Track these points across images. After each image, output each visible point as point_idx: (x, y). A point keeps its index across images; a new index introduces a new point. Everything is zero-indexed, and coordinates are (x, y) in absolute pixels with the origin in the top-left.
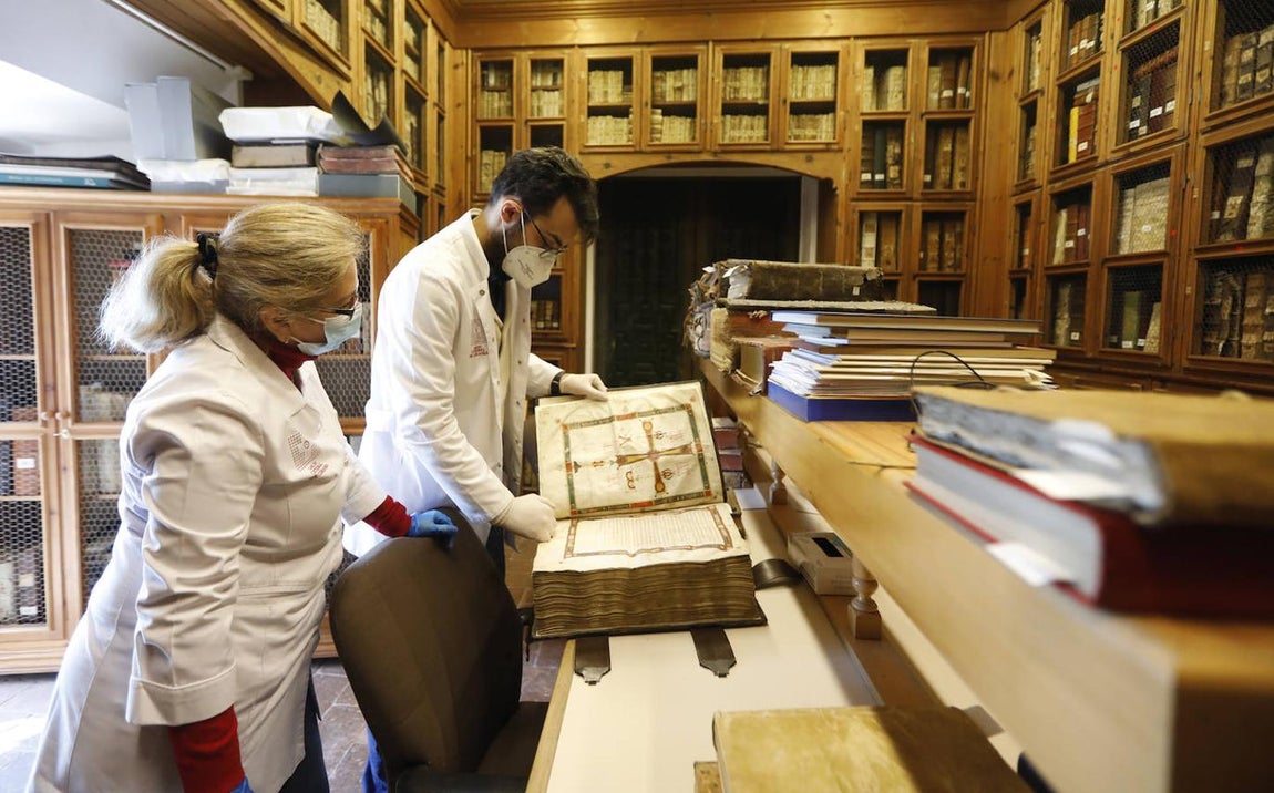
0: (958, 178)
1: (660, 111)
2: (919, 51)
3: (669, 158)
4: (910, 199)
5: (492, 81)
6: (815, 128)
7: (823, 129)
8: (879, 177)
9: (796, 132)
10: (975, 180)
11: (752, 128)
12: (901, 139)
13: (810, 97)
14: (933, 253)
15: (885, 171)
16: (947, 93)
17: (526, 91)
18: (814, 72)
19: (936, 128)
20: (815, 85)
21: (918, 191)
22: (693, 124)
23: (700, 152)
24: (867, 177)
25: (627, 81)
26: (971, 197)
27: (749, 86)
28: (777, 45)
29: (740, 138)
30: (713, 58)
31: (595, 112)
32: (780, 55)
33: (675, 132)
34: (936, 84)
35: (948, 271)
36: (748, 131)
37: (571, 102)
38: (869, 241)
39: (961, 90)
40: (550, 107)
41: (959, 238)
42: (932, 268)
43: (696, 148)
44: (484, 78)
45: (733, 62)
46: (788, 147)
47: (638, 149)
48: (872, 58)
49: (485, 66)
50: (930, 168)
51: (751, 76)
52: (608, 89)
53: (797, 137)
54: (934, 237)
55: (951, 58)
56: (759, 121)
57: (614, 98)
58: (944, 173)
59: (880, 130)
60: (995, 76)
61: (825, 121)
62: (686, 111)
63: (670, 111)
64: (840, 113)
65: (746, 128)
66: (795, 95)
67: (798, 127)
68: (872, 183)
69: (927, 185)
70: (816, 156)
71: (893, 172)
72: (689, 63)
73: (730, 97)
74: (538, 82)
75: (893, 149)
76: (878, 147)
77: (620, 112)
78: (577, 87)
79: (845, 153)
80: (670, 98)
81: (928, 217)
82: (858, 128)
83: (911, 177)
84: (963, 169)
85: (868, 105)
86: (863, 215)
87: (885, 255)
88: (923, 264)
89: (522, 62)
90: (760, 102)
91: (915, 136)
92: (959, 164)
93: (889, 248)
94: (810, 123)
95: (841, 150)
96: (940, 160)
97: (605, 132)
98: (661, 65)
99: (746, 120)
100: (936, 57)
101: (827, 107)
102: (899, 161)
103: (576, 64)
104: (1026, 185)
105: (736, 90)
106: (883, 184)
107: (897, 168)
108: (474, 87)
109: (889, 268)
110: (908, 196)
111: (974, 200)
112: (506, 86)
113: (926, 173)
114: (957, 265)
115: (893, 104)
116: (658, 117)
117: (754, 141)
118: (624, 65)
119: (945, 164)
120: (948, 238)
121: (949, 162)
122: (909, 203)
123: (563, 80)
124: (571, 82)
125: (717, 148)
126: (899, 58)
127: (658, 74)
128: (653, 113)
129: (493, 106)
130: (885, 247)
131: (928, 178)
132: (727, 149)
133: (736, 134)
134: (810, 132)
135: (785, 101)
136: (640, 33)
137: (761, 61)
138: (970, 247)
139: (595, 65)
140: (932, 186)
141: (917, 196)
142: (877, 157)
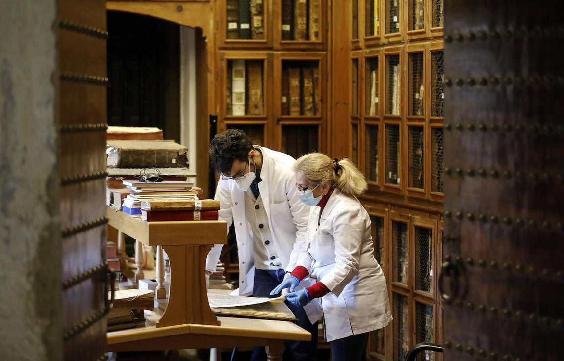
0: (314, 28)
4: (271, 49)
8: (245, 26)
10: (325, 31)
14: (295, 98)
15: (249, 21)
21: (277, 39)
24: (233, 26)
26: (323, 46)
35: (309, 115)
38: (239, 86)
41: (315, 82)
42: (295, 112)
50: (288, 14)
54: (295, 83)
58: (301, 22)
68: (238, 31)
69: (285, 35)
70: (186, 7)
71: (256, 21)
75: (256, 1)
79: (212, 4)
81: (287, 65)
83: (271, 29)
84: (316, 20)
86: (230, 63)
87: (252, 100)
88: (286, 109)
92: (313, 16)
93: (256, 93)
95: (208, 2)
96: (297, 12)
102: (261, 11)
104: (372, 41)
106: (249, 34)
107: (260, 18)
109: (256, 112)
110: (269, 45)
111: (326, 50)
113: (284, 22)
114: (315, 109)
119: (301, 16)
120: (308, 84)
121: (304, 12)
122: (271, 52)
130: (252, 92)
131: (287, 28)
138: (324, 93)
140: (289, 35)
141: (276, 45)
142: (242, 8)
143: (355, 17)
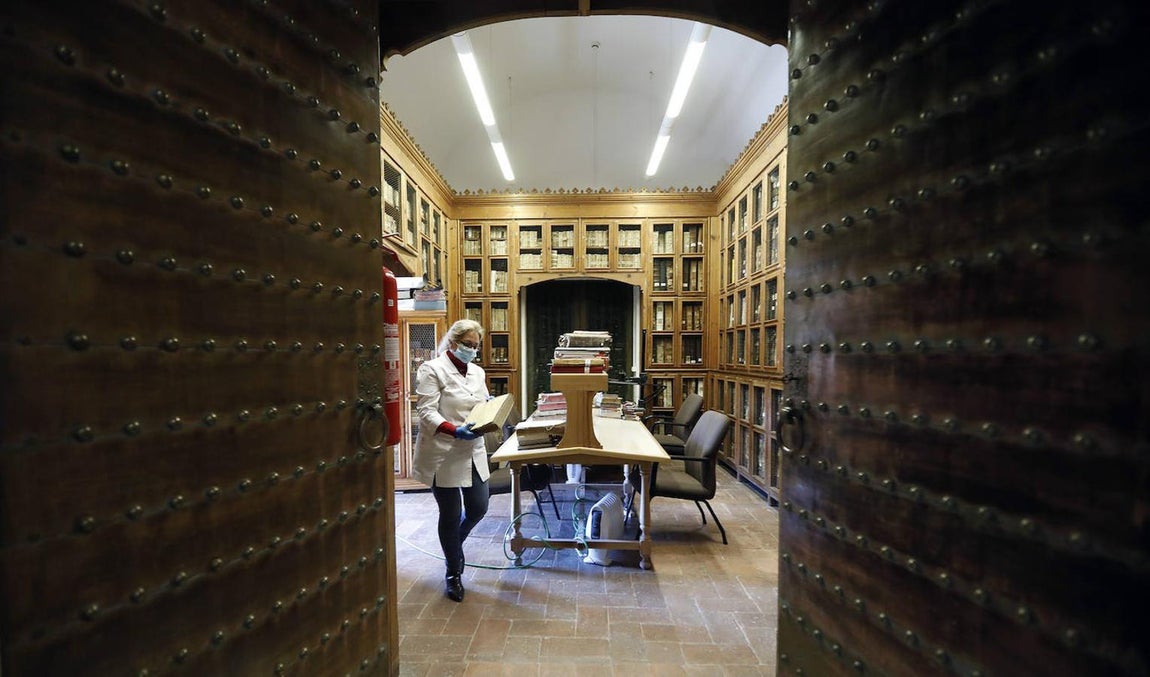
0: (700, 285)
1: (556, 251)
2: (678, 225)
3: (561, 276)
5: (470, 235)
6: (632, 261)
7: (635, 261)
8: (663, 285)
9: (623, 263)
11: (601, 261)
12: (672, 266)
13: (629, 245)
14: (690, 321)
15: (666, 282)
16: (693, 245)
17: (488, 241)
18: (631, 233)
19: (687, 262)
20: (630, 240)
21: (680, 291)
22: (572, 258)
23: (576, 273)
24: (657, 284)
25: (539, 236)
26: (705, 294)
27: (599, 240)
28: (611, 220)
29: (596, 265)
30: (582, 226)
31: (523, 252)
32: (613, 225)
33: (564, 262)
34: (687, 240)
35: (697, 330)
36: (599, 262)
37: (511, 247)
38: (660, 315)
39: (699, 243)
40: (500, 250)
41: (700, 313)
42: (689, 329)
43: (573, 271)
44: (466, 234)
45: (590, 228)
46: (618, 270)
47: (545, 271)
48: (656, 228)
49: (466, 228)
50: (686, 278)
51: (600, 235)
52: (530, 240)
53: (623, 265)
54: (689, 314)
55: (694, 228)
56: (605, 257)
57: (533, 245)
58: (693, 282)
59: (662, 263)
60: (714, 238)
61: (636, 257)
62: (569, 251)
63: (561, 251)
64: (643, 254)
65: (599, 260)
66: (622, 244)
67: (623, 260)
68: (660, 288)
69: (684, 289)
70: (632, 275)
71: (669, 282)
72: (570, 228)
73: (590, 245)
74: (494, 236)
75: (669, 271)
76: (662, 270)
77: (537, 252)
78: (514, 239)
79: (646, 273)
80: (561, 246)
81: (685, 304)
82: (652, 261)
83: (677, 286)
84: (702, 281)
85: (658, 251)
86: (655, 304)
87: (667, 323)
88: (684, 327)
89: (486, 226)
90: (605, 248)
91: (678, 265)
92: (700, 279)
93: (669, 319)
94: (629, 258)
95: (643, 272)
96: (691, 277)
97: (529, 262)
98: (555, 229)
99: (598, 256)
100: (686, 228)
101: (636, 251)
102: (671, 278)
103: (514, 227)
104: (731, 286)
105: (593, 242)
106: (665, 288)
107: (671, 280)
108: (461, 239)
109: (669, 329)
110: (676, 294)
111: (706, 296)
112: (478, 238)
113: (684, 282)
114: (700, 327)
115: (669, 251)
116: (555, 254)
117: (602, 267)
118: (538, 229)
119: (693, 279)
120: (696, 314)
121: (695, 277)
122: (677, 297)
123: (507, 235)
124: (511, 237)
125: (585, 271)
126: (669, 227)
127: (555, 233)
128: (552, 253)
129: (471, 249)
130: (667, 318)
131: (686, 285)
132: (589, 271)
133: (594, 263)
134: (629, 263)
135: (616, 247)
136: (545, 214)
137: (605, 228)
138: (705, 317)
139: (522, 228)
140: (688, 289)
141: (679, 294)
142: (662, 275)
143: (722, 277)
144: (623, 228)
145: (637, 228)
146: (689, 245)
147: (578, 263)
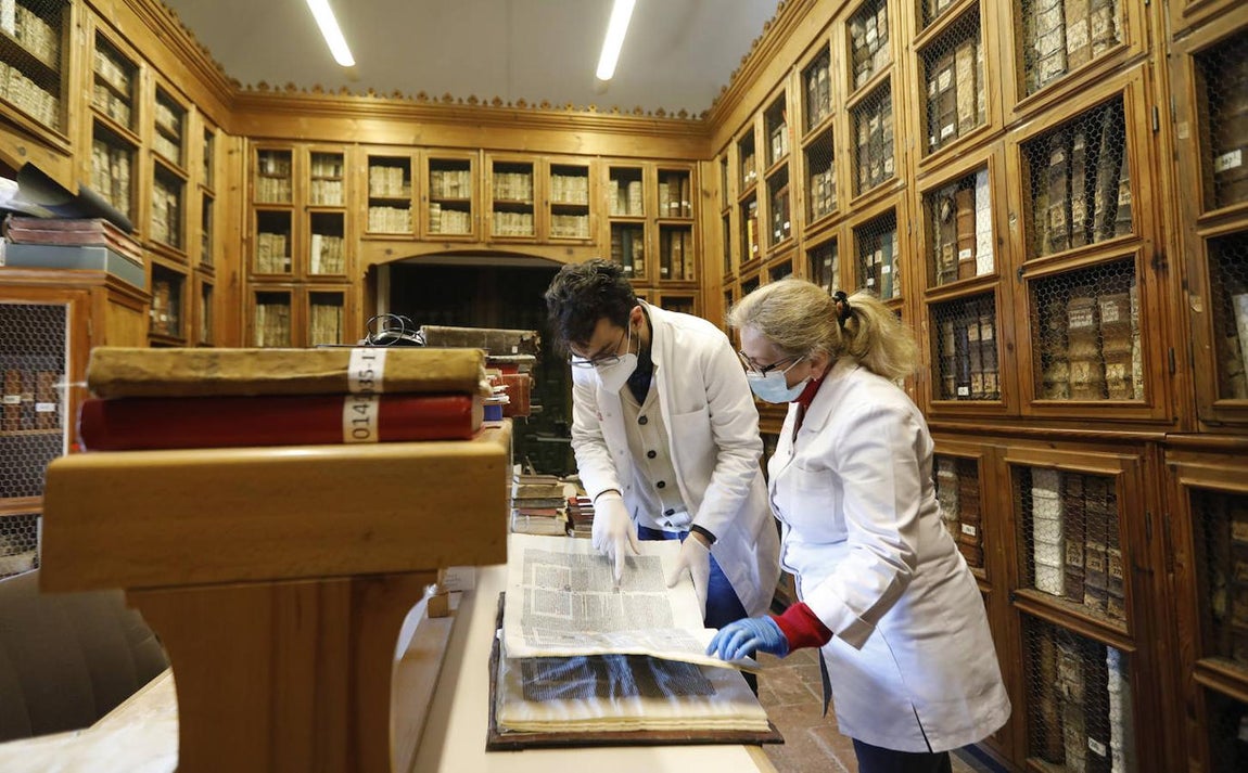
0: (688, 271)
1: (438, 205)
2: (650, 171)
3: (448, 247)
4: (652, 287)
5: (271, 168)
6: (575, 227)
7: (580, 228)
9: (559, 229)
10: (698, 272)
11: (521, 224)
12: (641, 238)
13: (569, 201)
15: (632, 264)
16: (675, 205)
17: (306, 181)
18: (571, 181)
19: (667, 231)
20: (571, 191)
21: (657, 280)
22: (469, 217)
23: (475, 243)
25: (407, 177)
26: (696, 286)
27: (516, 188)
28: (538, 157)
29: (511, 232)
30: (484, 164)
31: (375, 203)
32: (541, 165)
33: (453, 224)
34: (665, 196)
36: (517, 226)
37: (351, 193)
39: (684, 203)
40: (331, 196)
43: (470, 239)
44: (262, 166)
45: (501, 168)
46: (551, 241)
47: (418, 237)
48: (615, 173)
49: (263, 154)
50: (666, 260)
51: (519, 180)
52: (388, 183)
53: (559, 233)
55: (674, 178)
56: (526, 218)
57: (395, 192)
58: (676, 266)
59: (626, 231)
60: (707, 194)
61: (581, 220)
62: (462, 206)
63: (448, 206)
64: (592, 215)
65: (516, 223)
66: (556, 199)
67: (560, 225)
69: (663, 276)
70: (576, 250)
71: (638, 265)
72: (463, 166)
73: (501, 196)
74: (319, 172)
75: (637, 246)
76: (626, 244)
77: (401, 204)
78: (357, 179)
79: (599, 247)
80: (448, 195)
81: (665, 301)
82: (607, 228)
83: (651, 270)
84: (690, 264)
85: (616, 211)
89: (301, 154)
90: (527, 203)
91: (652, 236)
92: (687, 260)
94: (570, 222)
95: (595, 246)
96: (673, 257)
97: (384, 221)
98: (437, 165)
99: (515, 217)
100: (663, 176)
101: (582, 211)
102: (641, 257)
103: (356, 159)
105: (506, 192)
107: (641, 261)
108: (251, 173)
110: (650, 284)
111: (698, 288)
112: (285, 175)
113: (662, 265)
115: (635, 211)
116: (437, 209)
117: (523, 235)
118: (403, 164)
119: (677, 260)
121: (680, 258)
122: (651, 290)
123: (344, 171)
124: (352, 176)
125: (490, 240)
126: (636, 175)
127: (436, 173)
128: (431, 207)
129: (271, 192)
131: (665, 270)
132: (498, 241)
133: (507, 228)
134: (569, 230)
135: (547, 203)
136: (418, 137)
137: (525, 169)
139: (374, 161)
140: (668, 276)
141: (656, 284)
142: (626, 254)
144: (557, 170)
145: (582, 172)
146: (667, 206)
147: (476, 225)
